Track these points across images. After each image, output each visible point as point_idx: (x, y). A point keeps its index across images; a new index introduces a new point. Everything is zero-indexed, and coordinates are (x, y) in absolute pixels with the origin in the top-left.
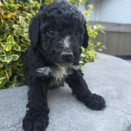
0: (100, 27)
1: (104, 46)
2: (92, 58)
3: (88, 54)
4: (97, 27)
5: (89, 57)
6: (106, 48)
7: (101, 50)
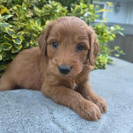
0: (118, 27)
1: (121, 52)
2: (102, 64)
3: (99, 60)
4: (115, 27)
5: (100, 63)
6: (123, 54)
7: (118, 55)
